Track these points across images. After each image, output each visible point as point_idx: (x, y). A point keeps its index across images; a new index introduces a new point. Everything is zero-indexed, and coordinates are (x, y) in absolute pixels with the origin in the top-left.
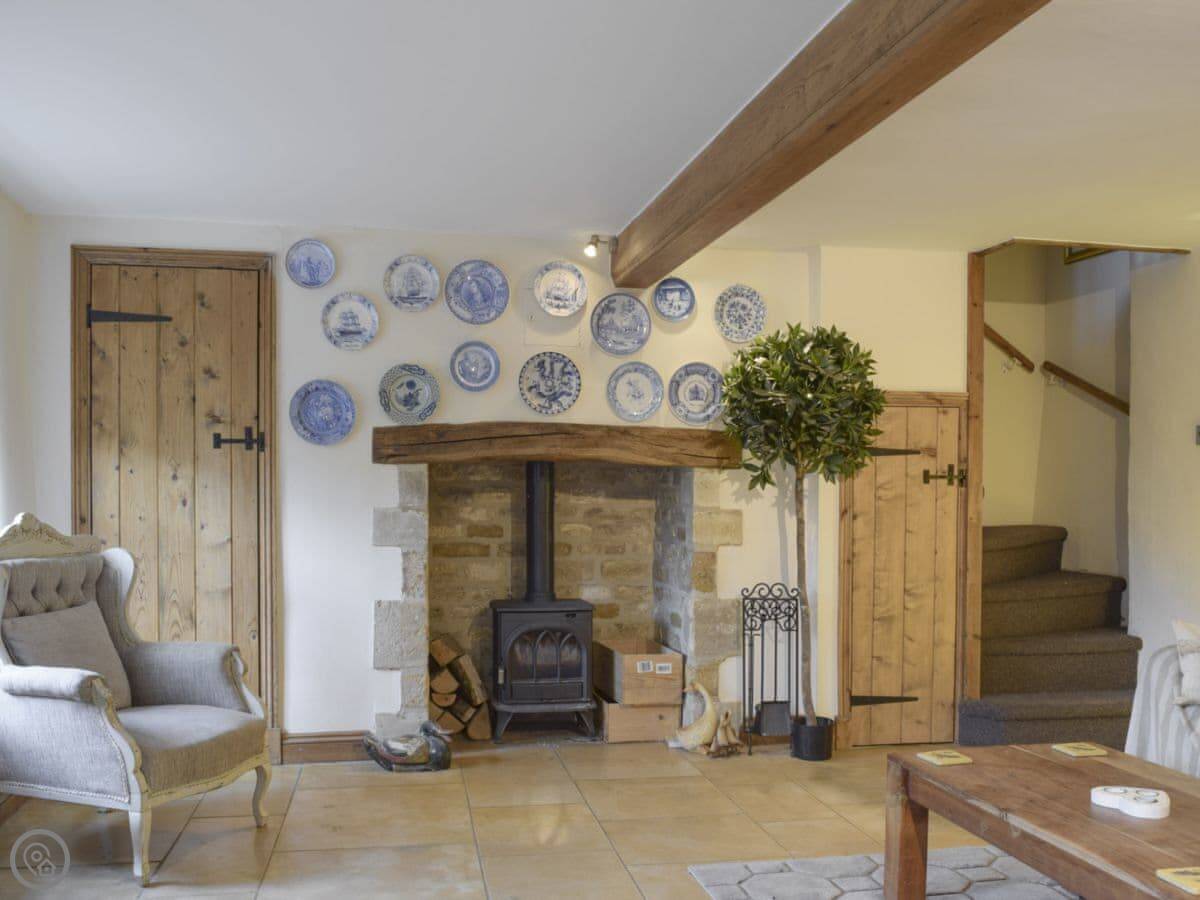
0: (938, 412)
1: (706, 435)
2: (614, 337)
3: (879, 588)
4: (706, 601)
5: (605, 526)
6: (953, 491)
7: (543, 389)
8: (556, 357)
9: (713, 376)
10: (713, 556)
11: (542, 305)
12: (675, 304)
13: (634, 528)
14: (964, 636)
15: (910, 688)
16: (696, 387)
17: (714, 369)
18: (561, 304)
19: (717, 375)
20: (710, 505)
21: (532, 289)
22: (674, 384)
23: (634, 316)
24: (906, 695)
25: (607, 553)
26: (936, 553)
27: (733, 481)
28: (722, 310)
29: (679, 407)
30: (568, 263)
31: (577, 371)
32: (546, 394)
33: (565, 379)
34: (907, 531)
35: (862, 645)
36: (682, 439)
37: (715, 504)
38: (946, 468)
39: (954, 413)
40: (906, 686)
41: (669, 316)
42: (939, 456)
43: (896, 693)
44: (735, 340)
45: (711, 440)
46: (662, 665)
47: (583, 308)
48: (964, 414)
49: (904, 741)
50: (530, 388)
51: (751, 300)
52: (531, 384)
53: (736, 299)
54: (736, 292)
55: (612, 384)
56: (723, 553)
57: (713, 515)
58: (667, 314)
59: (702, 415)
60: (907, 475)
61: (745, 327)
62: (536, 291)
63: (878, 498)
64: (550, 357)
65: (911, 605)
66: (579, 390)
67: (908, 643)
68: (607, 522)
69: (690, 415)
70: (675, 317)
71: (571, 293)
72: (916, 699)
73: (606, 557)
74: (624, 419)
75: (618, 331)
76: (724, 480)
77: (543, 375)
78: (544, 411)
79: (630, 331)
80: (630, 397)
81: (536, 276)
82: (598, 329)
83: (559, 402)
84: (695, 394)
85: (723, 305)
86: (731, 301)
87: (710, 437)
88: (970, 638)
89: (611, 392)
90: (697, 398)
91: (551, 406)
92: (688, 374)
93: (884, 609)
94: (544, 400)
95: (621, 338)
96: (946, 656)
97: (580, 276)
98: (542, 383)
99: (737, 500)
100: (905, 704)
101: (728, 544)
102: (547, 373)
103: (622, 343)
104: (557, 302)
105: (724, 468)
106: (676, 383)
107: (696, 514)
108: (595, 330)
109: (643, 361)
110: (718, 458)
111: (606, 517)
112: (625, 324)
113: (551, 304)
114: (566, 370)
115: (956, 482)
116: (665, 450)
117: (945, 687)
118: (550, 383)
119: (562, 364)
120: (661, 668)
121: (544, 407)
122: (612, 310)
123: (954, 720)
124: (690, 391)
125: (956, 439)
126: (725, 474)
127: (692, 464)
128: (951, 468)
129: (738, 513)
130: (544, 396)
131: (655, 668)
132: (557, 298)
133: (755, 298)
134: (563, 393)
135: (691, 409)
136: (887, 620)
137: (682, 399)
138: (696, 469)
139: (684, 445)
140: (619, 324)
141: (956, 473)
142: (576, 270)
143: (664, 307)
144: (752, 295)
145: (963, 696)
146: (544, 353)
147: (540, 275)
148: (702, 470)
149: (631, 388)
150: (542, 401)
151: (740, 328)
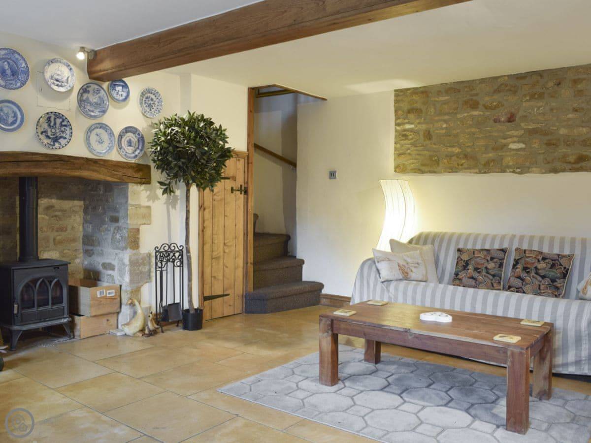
0: (236, 160)
1: (135, 166)
2: (88, 107)
3: (214, 243)
4: (135, 254)
5: (56, 216)
6: (242, 197)
7: (49, 134)
8: (58, 115)
9: (139, 134)
10: (138, 230)
11: (49, 83)
12: (120, 93)
13: (73, 217)
14: (247, 263)
15: (226, 290)
16: (130, 140)
17: (139, 131)
18: (60, 84)
19: (140, 134)
20: (137, 203)
21: (43, 73)
22: (120, 137)
23: (99, 97)
24: (225, 293)
25: (57, 231)
26: (236, 225)
27: (146, 190)
28: (142, 100)
29: (122, 150)
30: (65, 61)
31: (70, 125)
32: (51, 137)
33: (63, 129)
34: (225, 216)
35: (208, 270)
36: (124, 167)
37: (138, 203)
38: (239, 186)
39: (242, 161)
40: (225, 289)
41: (116, 99)
42: (237, 180)
43: (221, 293)
44: (148, 116)
45: (137, 169)
46: (110, 291)
47: (72, 88)
48: (246, 161)
49: (225, 315)
50: (42, 133)
51: (156, 96)
52: (43, 130)
53: (149, 95)
54: (149, 91)
55: (89, 134)
56: (143, 229)
57: (138, 208)
58: (116, 98)
59: (133, 155)
60: (225, 189)
61: (152, 110)
62: (45, 74)
63: (214, 200)
64: (55, 115)
65: (227, 251)
66: (71, 136)
67: (226, 269)
68: (57, 213)
69: (127, 154)
70: (119, 100)
71: (66, 78)
72: (228, 295)
73: (56, 234)
74: (95, 155)
75: (91, 104)
76: (142, 190)
77: (49, 125)
78: (51, 147)
79: (97, 105)
80: (97, 143)
81: (45, 66)
82: (81, 101)
83: (59, 142)
84: (130, 143)
85: (143, 97)
86: (146, 95)
87: (136, 167)
88: (249, 264)
89: (88, 139)
90: (130, 145)
91: (54, 145)
92: (126, 132)
93: (216, 253)
94: (50, 140)
95: (92, 109)
96: (240, 273)
97: (71, 69)
98: (49, 130)
99: (148, 201)
100: (225, 297)
101: (145, 224)
102: (52, 124)
103: (93, 111)
104: (57, 83)
105: (144, 183)
106: (121, 136)
107: (129, 208)
108: (80, 102)
109: (104, 122)
110: (140, 178)
111: (56, 211)
112: (95, 100)
113: (53, 83)
114: (63, 123)
115: (243, 192)
116: (115, 173)
117: (239, 289)
118: (53, 131)
119: (61, 120)
120: (109, 293)
121: (51, 145)
122: (88, 92)
123: (243, 303)
124: (127, 141)
125: (243, 173)
126: (143, 187)
127: (128, 181)
128: (241, 186)
129: (149, 207)
130: (50, 138)
131: (106, 293)
132: (57, 80)
133: (157, 95)
134: (61, 137)
135: (128, 151)
136: (218, 258)
137: (123, 145)
138: (130, 184)
139: (125, 171)
140: (91, 100)
141: (243, 189)
142: (69, 66)
143: (114, 94)
144: (156, 94)
145: (246, 291)
146: (52, 112)
147: (48, 64)
148: (133, 184)
149: (98, 137)
150: (49, 141)
151: (150, 110)
